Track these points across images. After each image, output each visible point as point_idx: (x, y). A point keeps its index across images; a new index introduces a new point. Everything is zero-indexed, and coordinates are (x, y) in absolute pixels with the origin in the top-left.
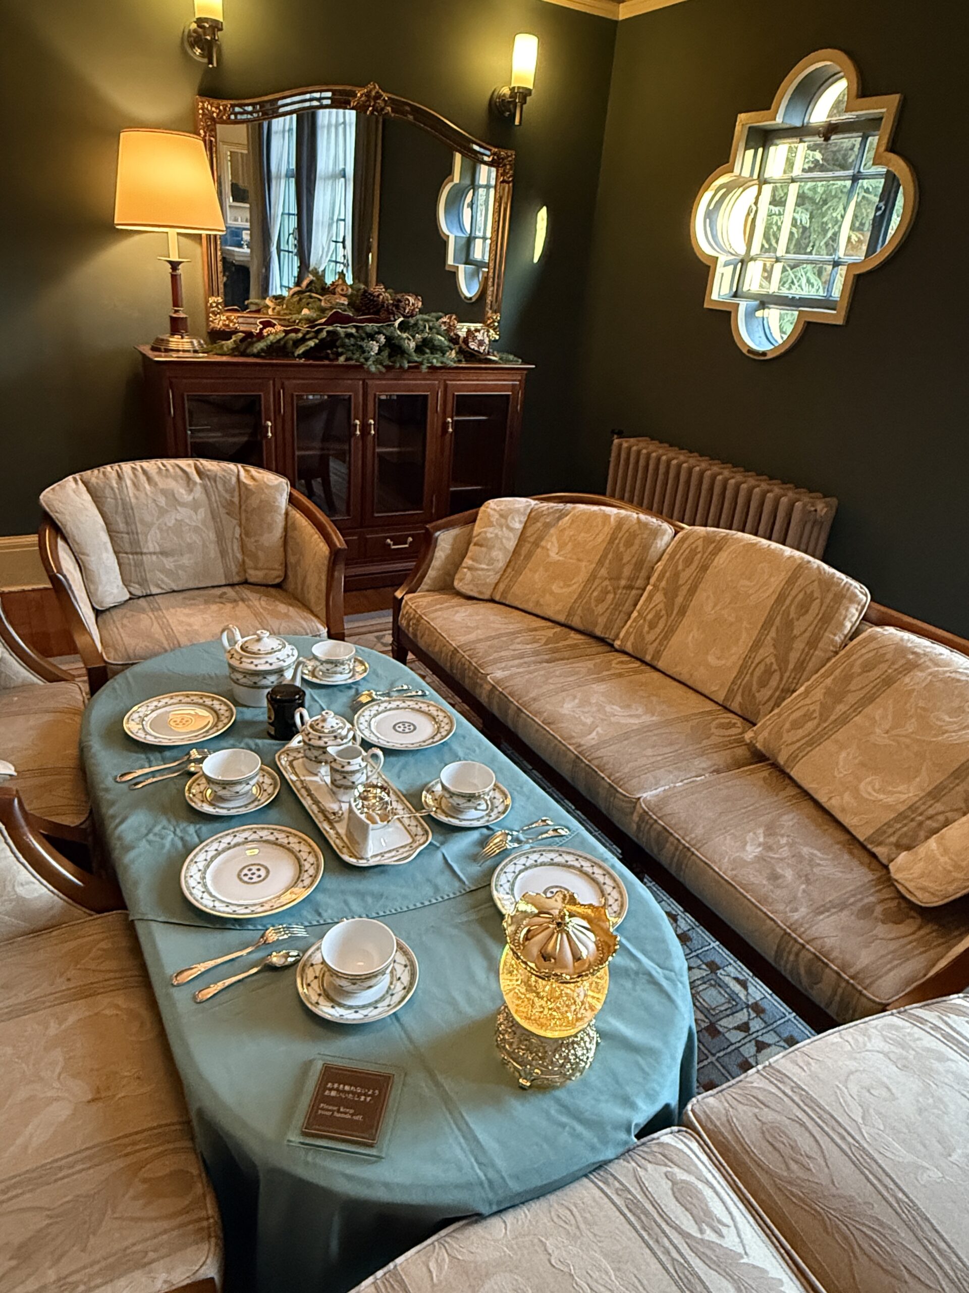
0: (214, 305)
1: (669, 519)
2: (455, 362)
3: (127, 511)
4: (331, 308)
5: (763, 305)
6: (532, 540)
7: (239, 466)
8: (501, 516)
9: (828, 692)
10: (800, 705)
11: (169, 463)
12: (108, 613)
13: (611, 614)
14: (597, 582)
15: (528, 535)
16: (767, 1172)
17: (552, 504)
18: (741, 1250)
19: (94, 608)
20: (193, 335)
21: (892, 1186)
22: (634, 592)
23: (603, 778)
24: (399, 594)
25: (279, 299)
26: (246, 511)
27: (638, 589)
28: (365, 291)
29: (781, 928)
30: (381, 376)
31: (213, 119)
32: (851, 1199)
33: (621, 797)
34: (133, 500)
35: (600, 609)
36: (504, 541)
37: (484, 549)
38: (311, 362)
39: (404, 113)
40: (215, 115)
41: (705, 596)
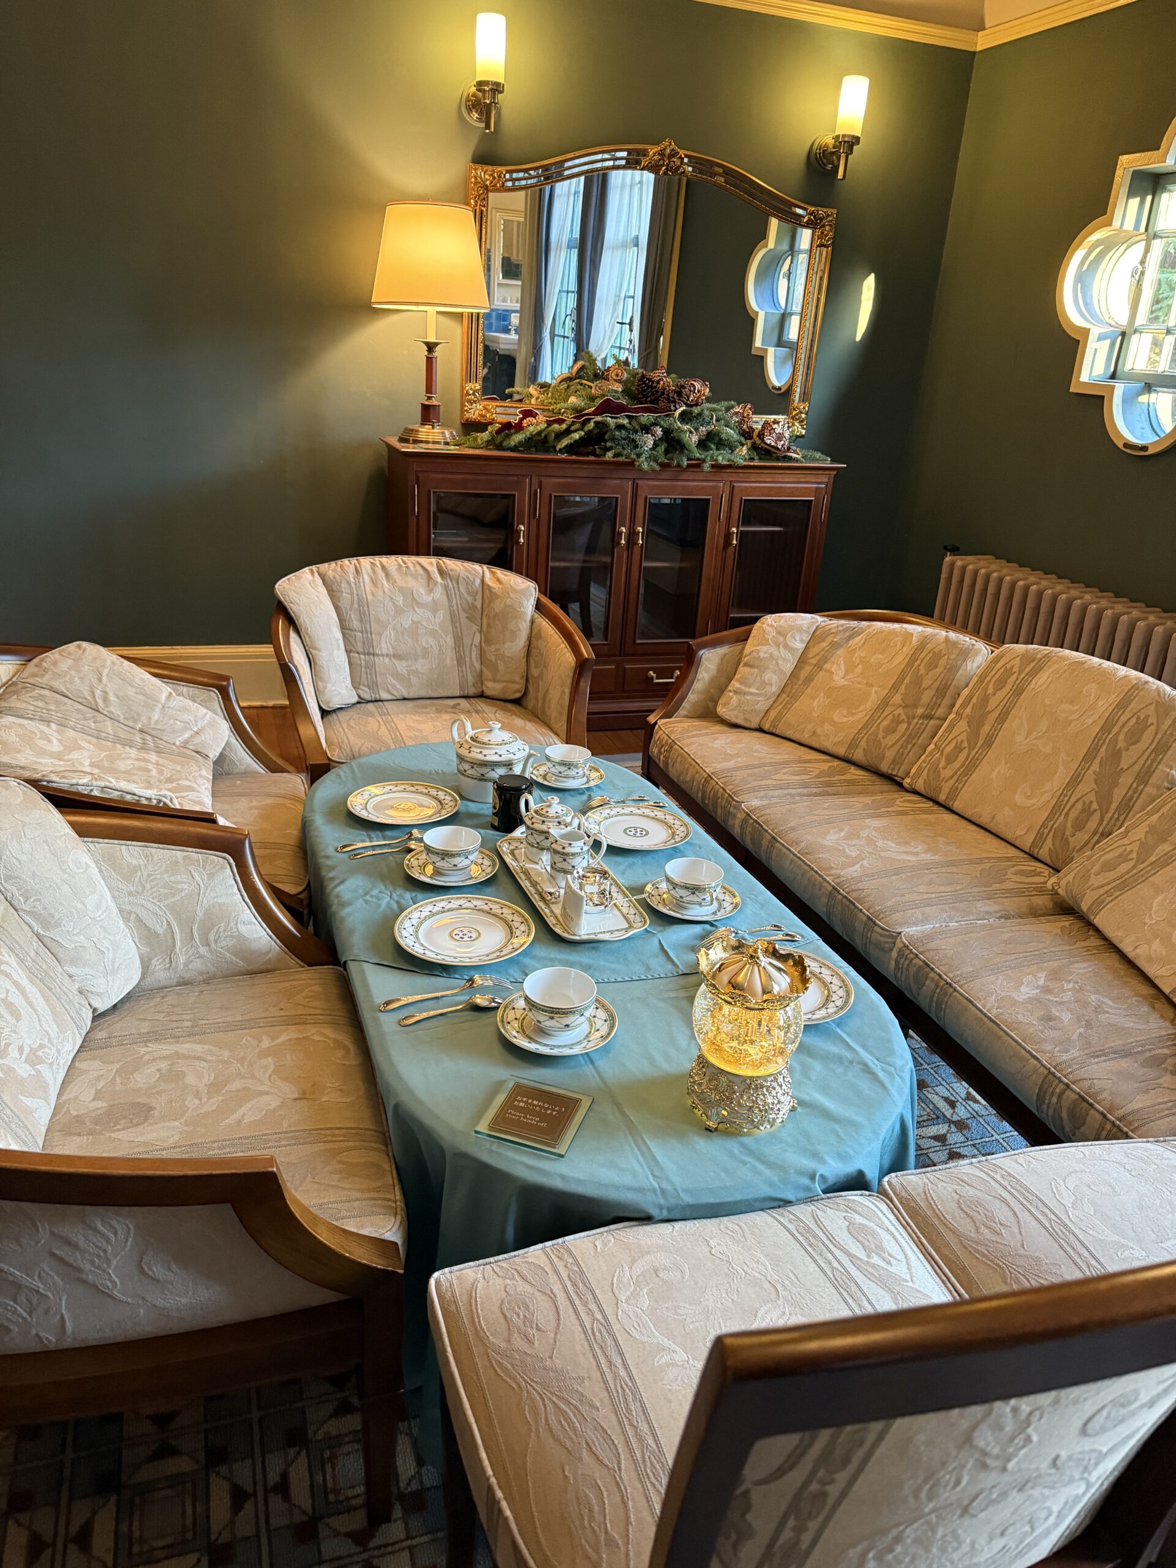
0: (471, 392)
1: (988, 638)
2: (745, 460)
3: (363, 608)
4: (603, 395)
5: (1148, 388)
6: (814, 661)
7: (485, 567)
8: (779, 633)
9: (1152, 829)
10: (1115, 845)
11: (410, 560)
12: (334, 715)
13: (902, 746)
14: (888, 710)
15: (810, 655)
16: (954, 1233)
17: (842, 622)
18: (908, 1278)
19: (320, 708)
20: (444, 426)
21: (1086, 1254)
22: (932, 722)
23: (861, 910)
24: (651, 719)
25: (544, 386)
26: (488, 616)
27: (938, 718)
28: (643, 376)
29: (1045, 1067)
30: (653, 475)
31: (486, 188)
32: (1038, 1260)
33: (880, 931)
34: (370, 597)
35: (889, 740)
36: (780, 662)
37: (756, 671)
38: (574, 457)
39: (714, 175)
40: (488, 182)
41: (1017, 724)
